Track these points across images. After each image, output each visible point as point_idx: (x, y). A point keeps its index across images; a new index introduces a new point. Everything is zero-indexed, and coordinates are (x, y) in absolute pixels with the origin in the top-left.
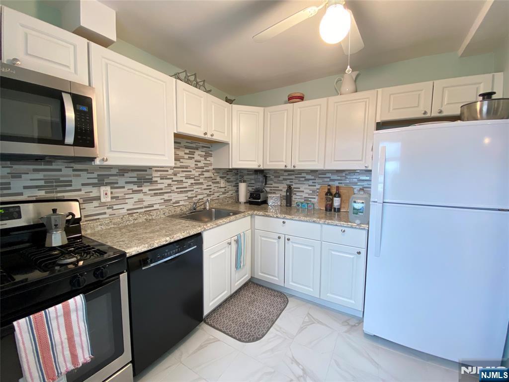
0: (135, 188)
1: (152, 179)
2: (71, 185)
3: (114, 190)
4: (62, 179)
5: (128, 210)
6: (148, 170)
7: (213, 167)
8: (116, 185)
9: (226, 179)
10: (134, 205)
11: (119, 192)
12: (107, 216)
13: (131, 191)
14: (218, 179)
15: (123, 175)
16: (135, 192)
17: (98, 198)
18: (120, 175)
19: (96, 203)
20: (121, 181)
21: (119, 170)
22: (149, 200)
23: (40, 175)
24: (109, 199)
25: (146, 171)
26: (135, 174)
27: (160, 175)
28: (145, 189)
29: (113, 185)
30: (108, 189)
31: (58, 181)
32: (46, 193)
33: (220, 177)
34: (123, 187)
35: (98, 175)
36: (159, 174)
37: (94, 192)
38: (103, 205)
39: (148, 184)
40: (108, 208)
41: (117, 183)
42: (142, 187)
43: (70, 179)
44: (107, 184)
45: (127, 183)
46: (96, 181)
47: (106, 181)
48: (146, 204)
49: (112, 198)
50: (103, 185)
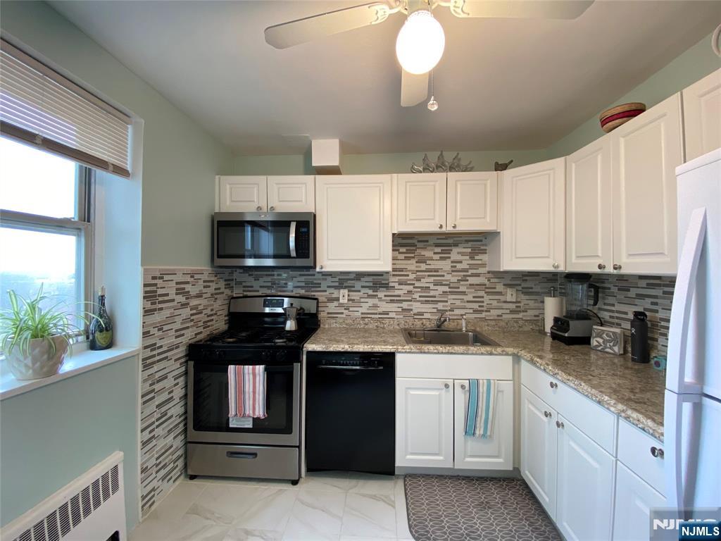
0: (370, 292)
1: (388, 284)
2: (320, 287)
3: (351, 293)
4: (315, 282)
5: (362, 314)
6: (385, 274)
7: (487, 269)
8: (353, 289)
9: (520, 288)
10: (368, 309)
11: (355, 296)
12: (344, 316)
13: (366, 295)
14: (500, 288)
15: (360, 280)
16: (370, 296)
17: (338, 299)
18: (357, 280)
19: (336, 303)
20: (358, 285)
21: (357, 275)
22: (384, 307)
23: (303, 279)
24: (346, 301)
25: (382, 275)
26: (370, 279)
27: (399, 279)
28: (381, 294)
29: (350, 289)
30: (346, 292)
31: (312, 283)
32: (306, 291)
33: (504, 285)
34: (359, 291)
35: (339, 279)
36: (397, 279)
37: (335, 293)
38: (341, 305)
39: (385, 289)
40: (345, 309)
41: (354, 287)
42: (377, 292)
43: (319, 282)
44: (345, 288)
45: (363, 287)
46: (337, 284)
47: (345, 284)
48: (380, 310)
49: (349, 300)
50: (342, 288)
